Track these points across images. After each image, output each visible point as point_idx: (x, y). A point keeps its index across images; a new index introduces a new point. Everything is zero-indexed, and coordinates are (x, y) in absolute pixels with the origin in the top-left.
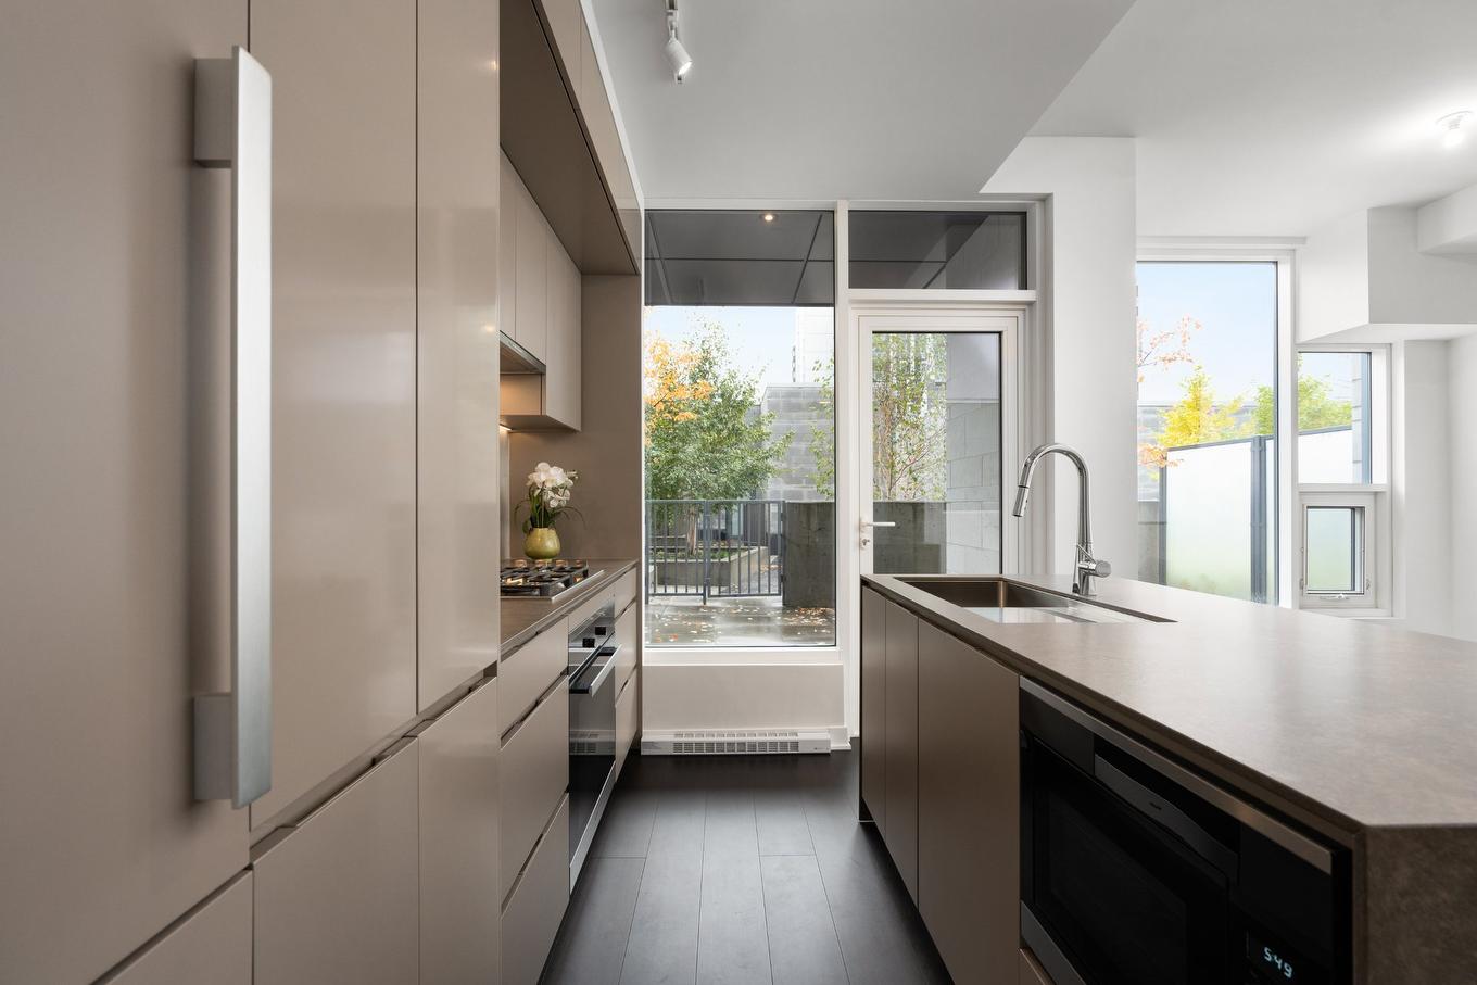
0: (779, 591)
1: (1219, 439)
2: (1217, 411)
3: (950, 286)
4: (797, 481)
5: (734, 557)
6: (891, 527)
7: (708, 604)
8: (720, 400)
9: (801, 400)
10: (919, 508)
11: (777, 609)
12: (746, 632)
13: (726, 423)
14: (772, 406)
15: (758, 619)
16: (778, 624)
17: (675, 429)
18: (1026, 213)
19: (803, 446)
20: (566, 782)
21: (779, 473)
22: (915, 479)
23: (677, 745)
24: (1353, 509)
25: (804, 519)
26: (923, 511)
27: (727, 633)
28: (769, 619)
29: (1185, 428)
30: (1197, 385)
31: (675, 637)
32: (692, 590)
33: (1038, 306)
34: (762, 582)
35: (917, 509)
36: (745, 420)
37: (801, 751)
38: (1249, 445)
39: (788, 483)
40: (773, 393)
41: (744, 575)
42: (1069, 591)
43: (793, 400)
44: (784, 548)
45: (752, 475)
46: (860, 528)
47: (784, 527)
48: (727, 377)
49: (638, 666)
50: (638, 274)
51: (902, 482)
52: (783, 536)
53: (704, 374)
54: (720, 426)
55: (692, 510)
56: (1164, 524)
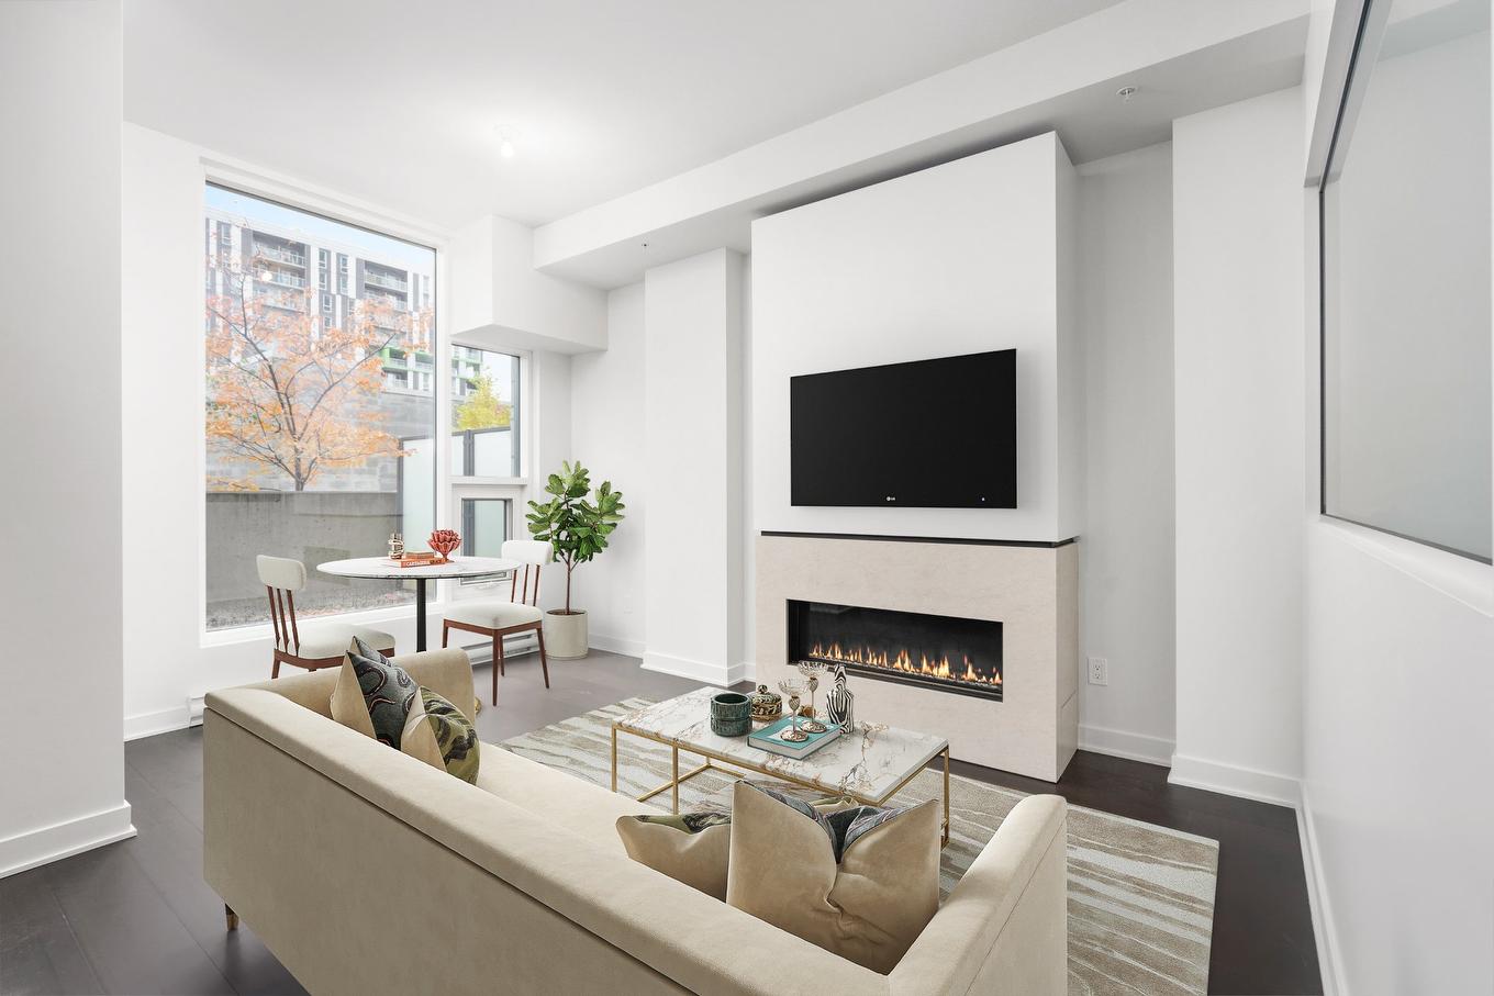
24: (505, 501)
56: (400, 516)
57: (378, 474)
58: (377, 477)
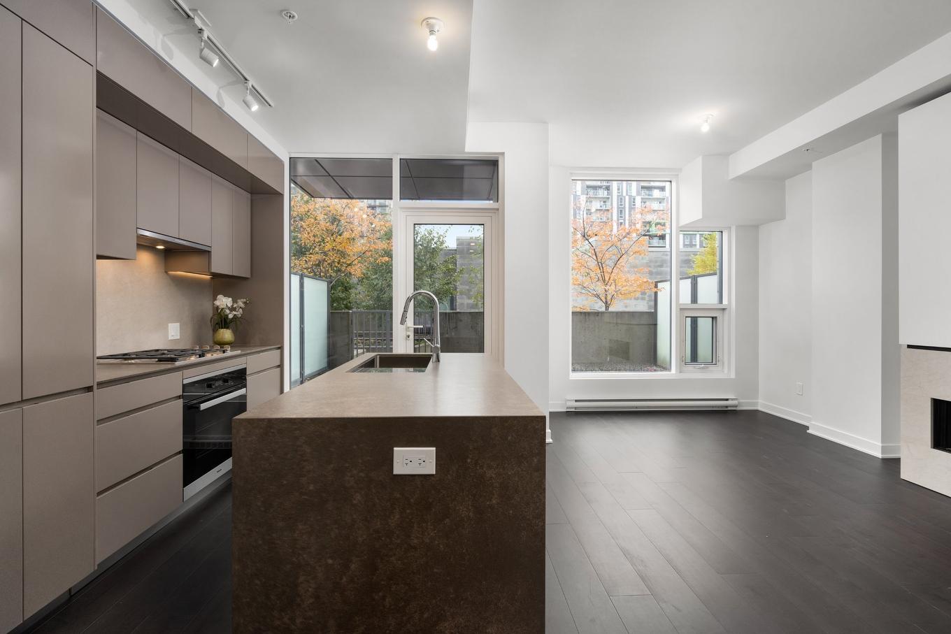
18: (498, 161)
24: (713, 318)
33: (500, 211)
39: (468, 299)
40: (460, 243)
46: (406, 329)
50: (281, 194)
56: (656, 325)
57: (647, 299)
58: (646, 302)
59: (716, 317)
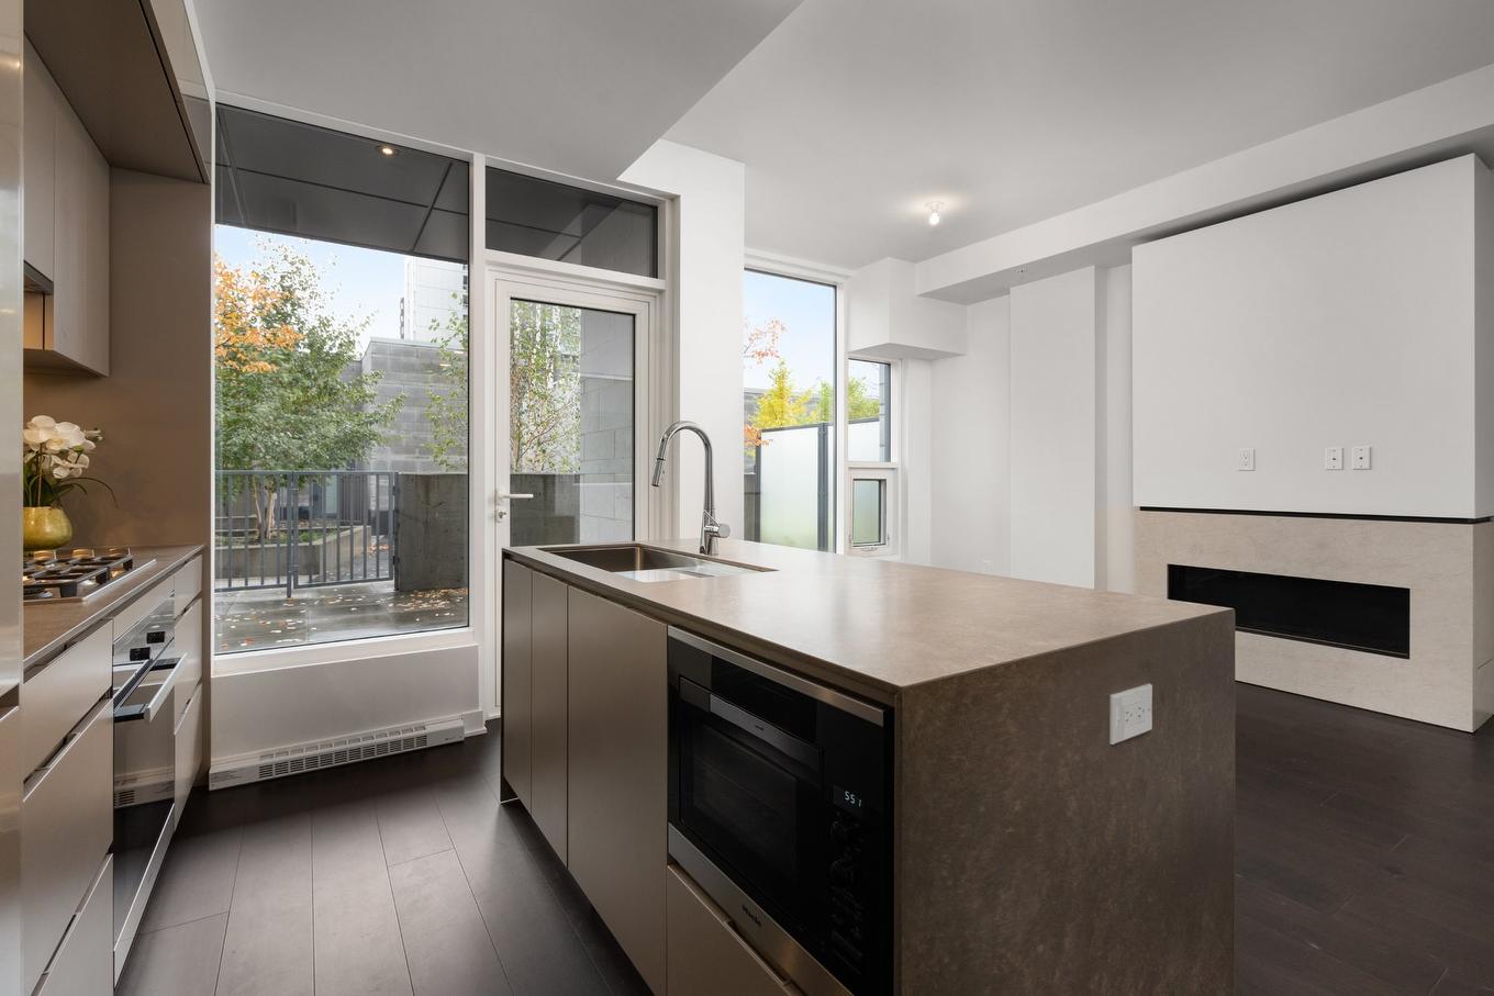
0: (391, 573)
1: (796, 423)
2: (794, 400)
3: (586, 262)
4: (409, 450)
5: (332, 538)
6: (529, 499)
7: (294, 596)
8: (308, 351)
9: (413, 360)
10: (549, 480)
11: (388, 595)
12: (349, 624)
13: (315, 379)
14: (376, 364)
15: (362, 608)
16: (391, 611)
17: (240, 382)
18: (656, 208)
19: (415, 411)
20: (109, 840)
21: (387, 441)
22: (544, 451)
23: (264, 769)
24: (880, 481)
25: (421, 492)
26: (554, 483)
27: (323, 628)
28: (377, 607)
29: (773, 413)
30: (781, 377)
31: (248, 640)
32: (271, 581)
33: (667, 295)
34: (368, 567)
35: (548, 480)
36: (340, 378)
37: (430, 744)
38: (816, 429)
39: (397, 453)
40: (378, 347)
41: (345, 556)
42: (697, 552)
43: (404, 359)
44: (397, 525)
45: (352, 443)
46: (496, 500)
47: (397, 502)
48: (317, 324)
49: (205, 680)
50: (205, 181)
51: (530, 454)
52: (396, 511)
53: (284, 318)
54: (307, 383)
55: (267, 483)
56: (759, 494)
59: (885, 480)
